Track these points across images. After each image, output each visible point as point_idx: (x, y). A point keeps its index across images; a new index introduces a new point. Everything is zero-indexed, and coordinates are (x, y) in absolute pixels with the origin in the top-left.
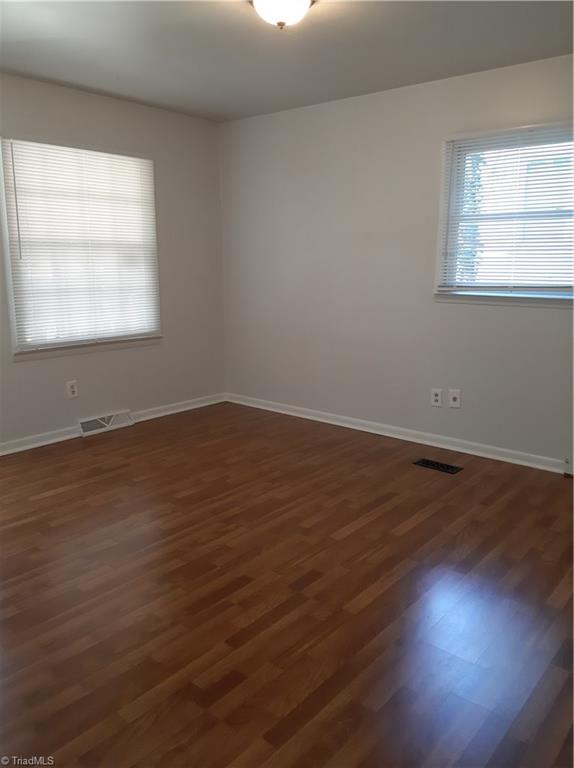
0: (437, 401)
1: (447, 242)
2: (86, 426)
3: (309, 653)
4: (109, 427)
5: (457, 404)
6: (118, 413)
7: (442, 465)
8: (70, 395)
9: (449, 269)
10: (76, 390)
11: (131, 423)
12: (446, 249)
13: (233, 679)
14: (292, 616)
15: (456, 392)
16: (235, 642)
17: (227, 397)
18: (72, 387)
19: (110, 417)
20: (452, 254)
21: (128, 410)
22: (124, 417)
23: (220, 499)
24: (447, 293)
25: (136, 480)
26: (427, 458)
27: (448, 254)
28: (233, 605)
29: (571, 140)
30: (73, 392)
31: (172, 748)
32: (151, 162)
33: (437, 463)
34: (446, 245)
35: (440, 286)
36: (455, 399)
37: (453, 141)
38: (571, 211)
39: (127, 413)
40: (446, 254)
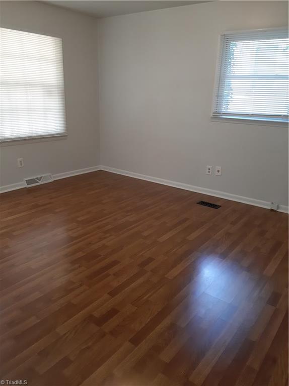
0: (209, 172)
1: (218, 90)
2: (28, 182)
3: (149, 299)
4: (40, 183)
5: (219, 174)
6: (45, 175)
7: (211, 204)
8: (20, 166)
9: (218, 104)
10: (22, 163)
11: (51, 180)
12: (218, 93)
13: (113, 312)
14: (141, 280)
15: (219, 168)
16: (112, 294)
17: (102, 167)
18: (21, 161)
19: (41, 178)
20: (221, 96)
21: (49, 174)
22: (49, 177)
23: (101, 221)
24: (217, 117)
25: (57, 211)
26: (203, 201)
27: (219, 96)
28: (110, 275)
29: (287, 37)
30: (21, 164)
31: (84, 347)
32: (61, 39)
33: (208, 203)
34: (218, 91)
35: (214, 113)
36: (218, 171)
37: (224, 35)
38: (287, 76)
39: (50, 175)
40: (218, 96)
